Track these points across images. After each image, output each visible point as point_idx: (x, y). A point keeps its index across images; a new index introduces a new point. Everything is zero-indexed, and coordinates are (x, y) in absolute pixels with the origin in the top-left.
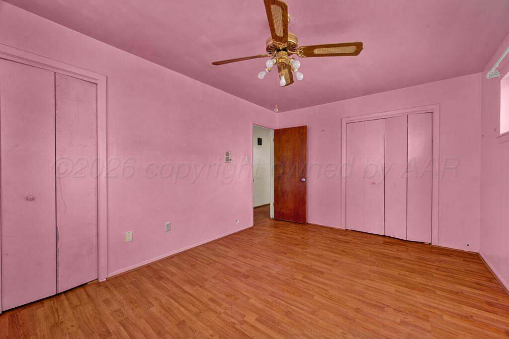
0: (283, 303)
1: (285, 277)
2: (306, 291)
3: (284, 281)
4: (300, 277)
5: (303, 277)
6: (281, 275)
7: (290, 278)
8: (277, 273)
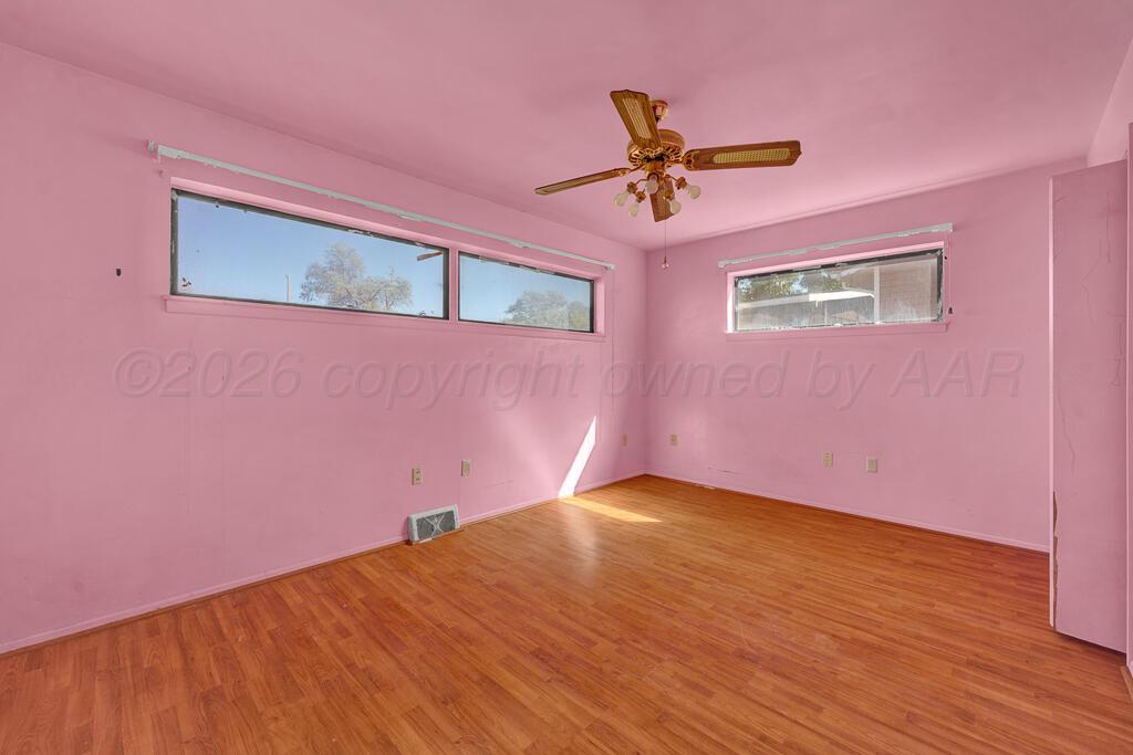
0: (652, 599)
1: (640, 647)
2: (603, 614)
3: (646, 637)
4: (603, 646)
5: (595, 644)
6: (651, 655)
7: (628, 644)
8: (660, 660)
